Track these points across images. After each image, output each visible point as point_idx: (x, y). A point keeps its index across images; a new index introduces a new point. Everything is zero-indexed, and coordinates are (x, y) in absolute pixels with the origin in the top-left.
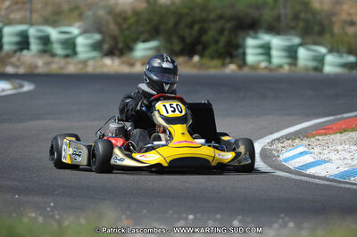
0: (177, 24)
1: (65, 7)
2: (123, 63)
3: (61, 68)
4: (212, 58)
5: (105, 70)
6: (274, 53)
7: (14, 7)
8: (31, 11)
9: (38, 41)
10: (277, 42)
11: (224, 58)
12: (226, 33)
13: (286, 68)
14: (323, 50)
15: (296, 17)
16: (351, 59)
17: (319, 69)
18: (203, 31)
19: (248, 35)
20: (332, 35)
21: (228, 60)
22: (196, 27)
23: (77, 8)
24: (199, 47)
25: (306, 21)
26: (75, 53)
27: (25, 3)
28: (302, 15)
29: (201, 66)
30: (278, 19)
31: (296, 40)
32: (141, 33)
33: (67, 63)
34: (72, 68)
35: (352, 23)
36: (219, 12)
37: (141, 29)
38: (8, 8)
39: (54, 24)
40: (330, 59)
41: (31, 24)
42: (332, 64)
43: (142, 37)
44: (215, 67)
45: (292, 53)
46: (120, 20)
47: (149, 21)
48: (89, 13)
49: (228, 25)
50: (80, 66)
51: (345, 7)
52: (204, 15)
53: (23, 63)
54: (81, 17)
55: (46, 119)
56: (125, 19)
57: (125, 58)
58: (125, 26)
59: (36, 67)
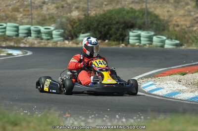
0: (98, 25)
1: (47, 17)
2: (74, 43)
3: (45, 45)
4: (114, 41)
5: (66, 46)
6: (142, 39)
7: (24, 17)
8: (32, 19)
9: (35, 33)
10: (143, 34)
11: (120, 41)
12: (121, 30)
13: (148, 45)
14: (164, 38)
15: (152, 23)
16: (177, 42)
17: (162, 46)
18: (110, 29)
19: (130, 31)
20: (169, 31)
21: (121, 42)
22: (107, 27)
23: (53, 17)
24: (108, 36)
25: (157, 25)
26: (52, 38)
27: (29, 15)
28: (155, 22)
29: (108, 44)
30: (144, 23)
31: (152, 33)
32: (82, 29)
33: (49, 43)
34: (50, 45)
35: (178, 26)
36: (117, 20)
37: (82, 27)
38: (21, 17)
39: (42, 25)
40: (167, 42)
41: (32, 25)
42: (169, 44)
43: (82, 31)
44: (116, 45)
45: (150, 39)
46: (72, 23)
47: (85, 24)
48: (59, 20)
49: (122, 26)
50: (54, 44)
51: (175, 18)
52: (110, 21)
53: (28, 42)
54: (55, 22)
55: (36, 68)
56: (75, 23)
57: (74, 41)
58: (75, 26)
59: (34, 44)
